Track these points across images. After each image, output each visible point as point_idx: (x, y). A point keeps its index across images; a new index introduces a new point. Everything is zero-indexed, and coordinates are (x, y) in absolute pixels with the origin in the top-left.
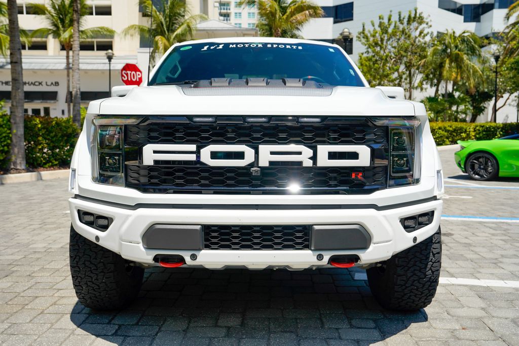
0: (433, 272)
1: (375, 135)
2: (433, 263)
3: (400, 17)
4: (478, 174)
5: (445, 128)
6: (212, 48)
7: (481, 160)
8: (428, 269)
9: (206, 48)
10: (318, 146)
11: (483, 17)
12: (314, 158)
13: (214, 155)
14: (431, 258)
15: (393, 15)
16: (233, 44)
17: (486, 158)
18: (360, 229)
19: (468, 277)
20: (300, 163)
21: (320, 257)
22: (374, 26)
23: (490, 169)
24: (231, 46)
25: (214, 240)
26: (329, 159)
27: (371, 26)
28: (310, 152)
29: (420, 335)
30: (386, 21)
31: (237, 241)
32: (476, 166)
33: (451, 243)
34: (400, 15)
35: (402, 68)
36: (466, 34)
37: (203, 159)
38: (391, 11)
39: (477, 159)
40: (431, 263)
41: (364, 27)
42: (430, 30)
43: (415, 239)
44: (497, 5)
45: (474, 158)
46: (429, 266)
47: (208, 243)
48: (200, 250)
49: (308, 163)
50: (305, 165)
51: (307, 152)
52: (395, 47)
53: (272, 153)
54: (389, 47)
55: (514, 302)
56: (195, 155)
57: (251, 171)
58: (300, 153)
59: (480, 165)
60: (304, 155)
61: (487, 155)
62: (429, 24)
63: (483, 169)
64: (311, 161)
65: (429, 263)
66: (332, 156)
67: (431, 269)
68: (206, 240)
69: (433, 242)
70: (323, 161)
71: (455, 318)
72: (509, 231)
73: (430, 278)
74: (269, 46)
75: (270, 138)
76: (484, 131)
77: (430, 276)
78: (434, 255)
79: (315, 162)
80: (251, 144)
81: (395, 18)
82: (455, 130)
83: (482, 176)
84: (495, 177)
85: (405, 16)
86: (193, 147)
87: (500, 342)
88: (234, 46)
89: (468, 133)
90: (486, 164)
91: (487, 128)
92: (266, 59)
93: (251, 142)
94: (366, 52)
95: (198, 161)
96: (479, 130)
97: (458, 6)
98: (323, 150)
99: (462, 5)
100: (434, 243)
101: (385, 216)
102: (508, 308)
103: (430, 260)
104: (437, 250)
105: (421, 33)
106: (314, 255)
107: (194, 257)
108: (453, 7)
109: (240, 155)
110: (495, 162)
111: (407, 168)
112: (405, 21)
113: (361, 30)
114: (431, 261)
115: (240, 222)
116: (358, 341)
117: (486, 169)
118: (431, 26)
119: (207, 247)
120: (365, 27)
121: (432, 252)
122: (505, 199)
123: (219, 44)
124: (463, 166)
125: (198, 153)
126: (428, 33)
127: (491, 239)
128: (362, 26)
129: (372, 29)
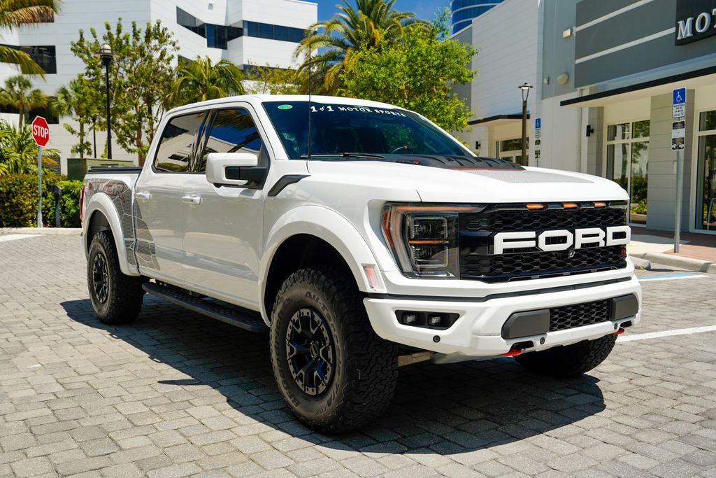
3: (134, 29)
6: (321, 109)
9: (314, 109)
10: (608, 228)
11: (229, 43)
12: (605, 239)
13: (548, 241)
15: (122, 24)
16: (341, 106)
22: (95, 37)
25: (555, 322)
26: (613, 239)
27: (91, 35)
28: (603, 234)
30: (114, 31)
31: (569, 320)
34: (134, 27)
35: (141, 101)
36: (224, 65)
37: (540, 245)
38: (120, 19)
41: (81, 36)
42: (176, 54)
44: (246, 30)
47: (551, 325)
48: (547, 333)
49: (602, 244)
50: (599, 245)
52: (129, 71)
53: (583, 236)
54: (121, 70)
56: (535, 242)
58: (597, 235)
60: (600, 236)
62: (177, 45)
66: (615, 236)
70: (610, 241)
79: (605, 242)
81: (127, 30)
85: (140, 30)
86: (532, 234)
88: (344, 108)
94: (86, 74)
97: (198, 24)
98: (610, 231)
99: (205, 24)
105: (163, 55)
106: (613, 325)
107: (542, 341)
108: (193, 25)
109: (564, 240)
112: (142, 36)
113: (77, 39)
118: (178, 49)
119: (551, 330)
120: (84, 36)
123: (327, 105)
125: (536, 239)
126: (173, 57)
128: (79, 35)
129: (92, 40)
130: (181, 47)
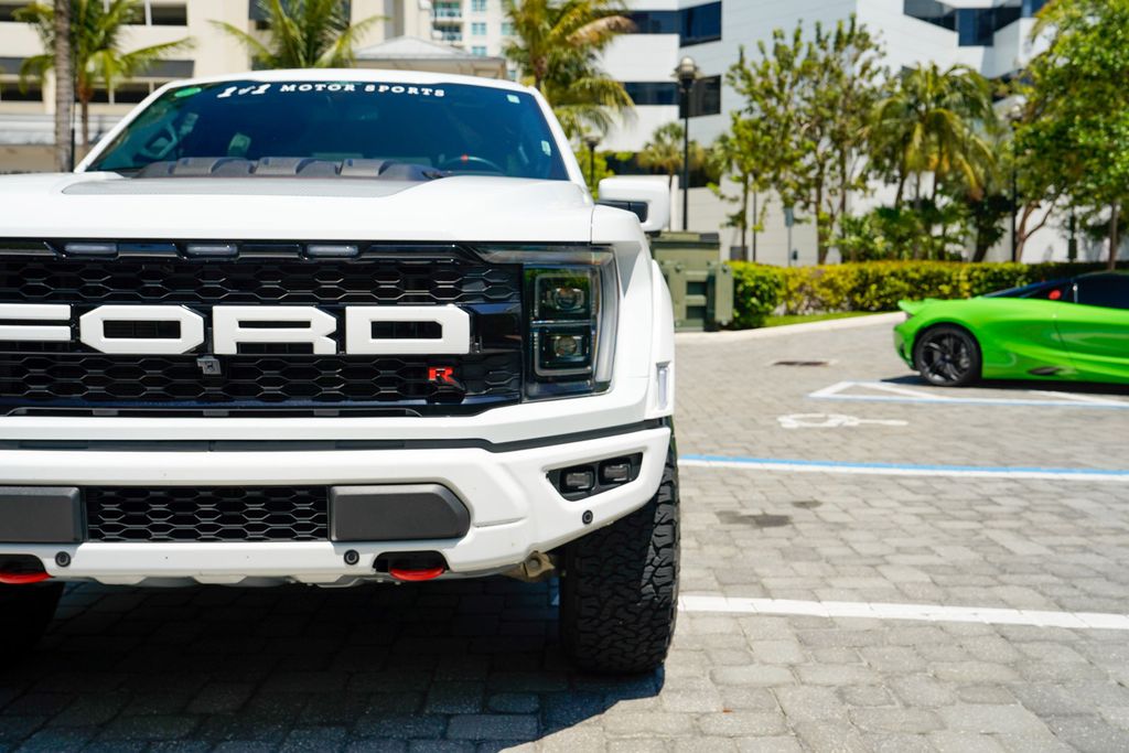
0: (657, 588)
1: (487, 284)
2: (656, 568)
3: (819, 35)
4: (941, 373)
5: (905, 274)
6: (243, 91)
7: (946, 342)
8: (644, 582)
9: (228, 93)
10: (348, 308)
11: (999, 36)
12: (339, 335)
13: (113, 329)
14: (650, 557)
15: (804, 29)
16: (289, 84)
17: (955, 337)
18: (441, 494)
19: (799, 598)
20: (309, 347)
21: (352, 557)
22: (763, 53)
23: (964, 362)
24: (285, 88)
25: (109, 521)
26: (374, 337)
27: (759, 52)
28: (330, 323)
29: (622, 728)
30: (789, 42)
31: (161, 521)
32: (937, 356)
33: (806, 522)
34: (818, 30)
35: (825, 145)
36: (958, 73)
37: (86, 338)
38: (800, 21)
39: (938, 340)
40: (651, 568)
41: (742, 54)
42: (883, 63)
43: (587, 516)
44: (1027, 9)
45: (930, 338)
46: (647, 575)
47: (95, 527)
48: (78, 542)
49: (325, 347)
50: (317, 351)
51: (323, 322)
52: (808, 100)
53: (243, 324)
54: (797, 98)
55: (864, 650)
56: (68, 329)
57: (199, 365)
58: (306, 324)
59: (944, 354)
60: (314, 328)
61: (957, 333)
62: (882, 49)
63: (950, 361)
64: (334, 343)
65: (646, 569)
66: (381, 330)
67: (650, 581)
68: (92, 520)
69: (656, 521)
70: (361, 342)
71: (720, 688)
72: (942, 496)
73: (652, 600)
74: (370, 88)
75: (241, 290)
76: (989, 280)
77: (649, 597)
78: (657, 550)
79: (342, 345)
80: (199, 304)
81: (808, 36)
82: (927, 279)
83: (947, 377)
84: (974, 379)
85: (829, 33)
86: (63, 311)
87: (789, 740)
88: (292, 88)
89: (955, 283)
90: (957, 350)
91: (995, 274)
92: (363, 118)
93: (199, 299)
94: (746, 110)
95: (76, 343)
96: (978, 278)
97: (946, 11)
98: (360, 318)
99: (955, 11)
100: (657, 524)
101: (504, 466)
102: (845, 664)
103: (648, 561)
104: (668, 540)
105: (865, 68)
106: (337, 553)
107: (63, 559)
108: (934, 13)
109: (171, 329)
110: (973, 345)
111: (581, 359)
112: (831, 42)
113: (736, 61)
114: (651, 564)
115: (167, 478)
116: (478, 744)
117: (956, 363)
118: (884, 54)
119: (96, 536)
120: (744, 54)
121: (654, 546)
122: (975, 426)
123: (258, 84)
124: (908, 356)
125: (74, 323)
126: (879, 69)
127: (896, 513)
128: (738, 53)
129: (759, 59)
130: (888, 53)
